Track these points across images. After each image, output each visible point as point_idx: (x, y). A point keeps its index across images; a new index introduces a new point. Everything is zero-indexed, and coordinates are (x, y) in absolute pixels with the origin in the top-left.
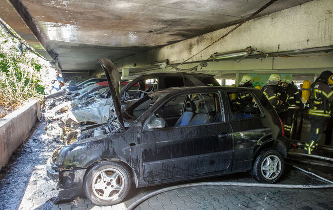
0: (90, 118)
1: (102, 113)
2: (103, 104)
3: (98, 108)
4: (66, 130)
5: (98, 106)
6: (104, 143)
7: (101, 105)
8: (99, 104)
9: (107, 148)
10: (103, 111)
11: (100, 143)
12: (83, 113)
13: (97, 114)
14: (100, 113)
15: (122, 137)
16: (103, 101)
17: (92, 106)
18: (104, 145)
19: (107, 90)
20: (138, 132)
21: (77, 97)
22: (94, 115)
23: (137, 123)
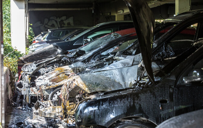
0: (107, 85)
1: (126, 78)
2: (128, 64)
3: (121, 70)
4: (68, 107)
5: (120, 66)
6: (129, 98)
7: (125, 65)
8: (122, 63)
9: (132, 104)
10: (129, 74)
11: (124, 98)
12: (97, 78)
13: (118, 79)
14: (123, 79)
15: (151, 92)
16: (129, 59)
17: (111, 66)
18: (129, 100)
19: (135, 43)
20: (170, 87)
21: (81, 58)
22: (114, 81)
23: (169, 76)
